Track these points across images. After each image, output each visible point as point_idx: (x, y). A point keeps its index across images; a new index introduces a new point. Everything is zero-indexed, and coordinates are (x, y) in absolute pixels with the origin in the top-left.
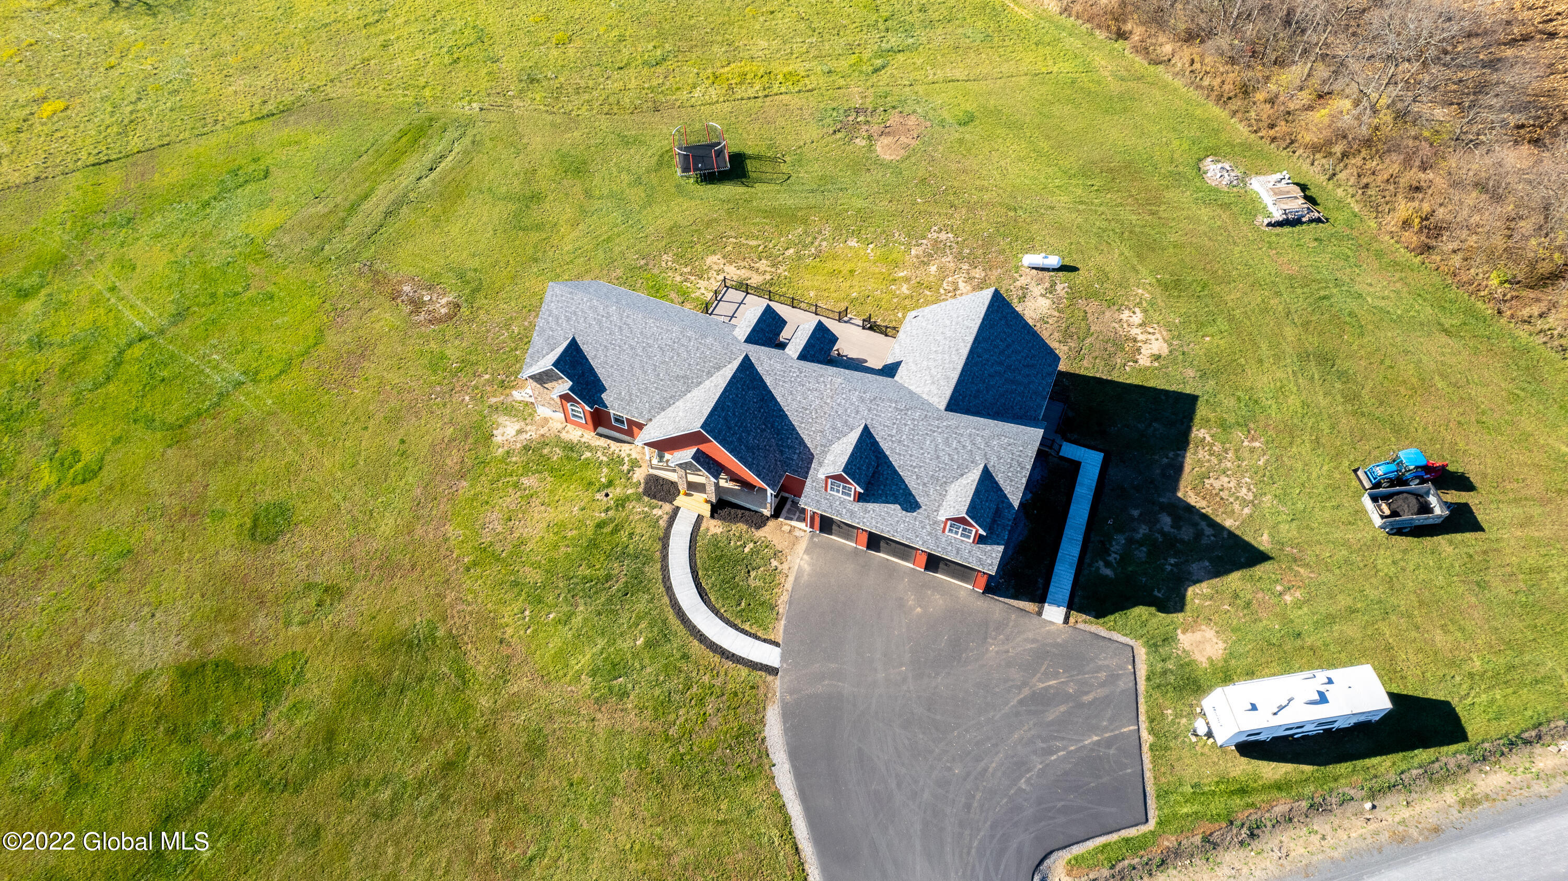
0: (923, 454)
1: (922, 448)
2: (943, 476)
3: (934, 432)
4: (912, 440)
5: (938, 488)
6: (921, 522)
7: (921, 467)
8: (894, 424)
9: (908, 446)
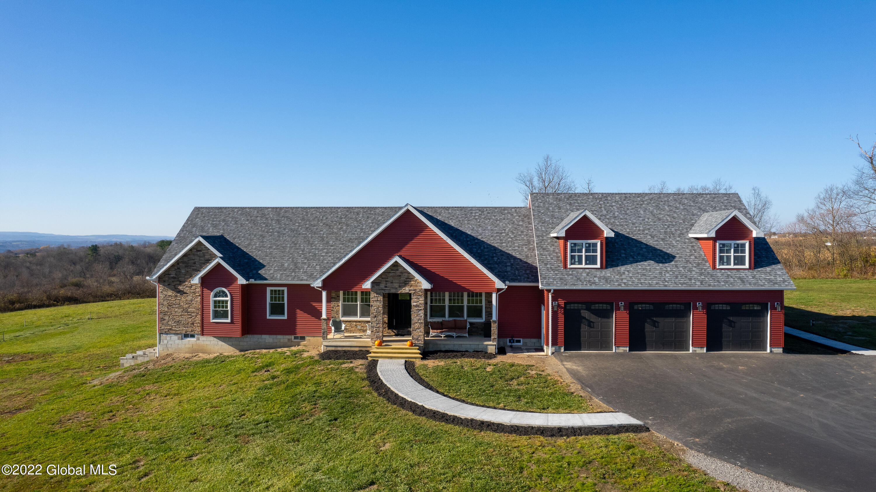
0: (643, 220)
1: (640, 217)
2: (676, 230)
3: (641, 205)
4: (626, 214)
5: (678, 239)
6: (684, 267)
7: (649, 229)
8: (601, 208)
9: (626, 219)
